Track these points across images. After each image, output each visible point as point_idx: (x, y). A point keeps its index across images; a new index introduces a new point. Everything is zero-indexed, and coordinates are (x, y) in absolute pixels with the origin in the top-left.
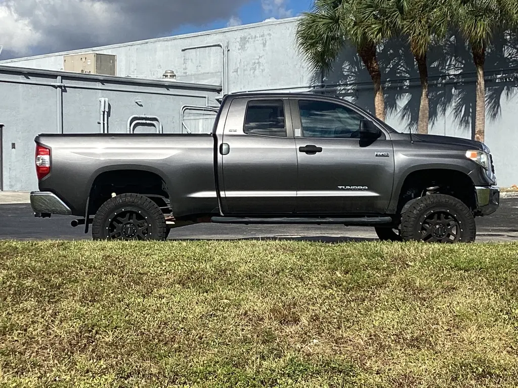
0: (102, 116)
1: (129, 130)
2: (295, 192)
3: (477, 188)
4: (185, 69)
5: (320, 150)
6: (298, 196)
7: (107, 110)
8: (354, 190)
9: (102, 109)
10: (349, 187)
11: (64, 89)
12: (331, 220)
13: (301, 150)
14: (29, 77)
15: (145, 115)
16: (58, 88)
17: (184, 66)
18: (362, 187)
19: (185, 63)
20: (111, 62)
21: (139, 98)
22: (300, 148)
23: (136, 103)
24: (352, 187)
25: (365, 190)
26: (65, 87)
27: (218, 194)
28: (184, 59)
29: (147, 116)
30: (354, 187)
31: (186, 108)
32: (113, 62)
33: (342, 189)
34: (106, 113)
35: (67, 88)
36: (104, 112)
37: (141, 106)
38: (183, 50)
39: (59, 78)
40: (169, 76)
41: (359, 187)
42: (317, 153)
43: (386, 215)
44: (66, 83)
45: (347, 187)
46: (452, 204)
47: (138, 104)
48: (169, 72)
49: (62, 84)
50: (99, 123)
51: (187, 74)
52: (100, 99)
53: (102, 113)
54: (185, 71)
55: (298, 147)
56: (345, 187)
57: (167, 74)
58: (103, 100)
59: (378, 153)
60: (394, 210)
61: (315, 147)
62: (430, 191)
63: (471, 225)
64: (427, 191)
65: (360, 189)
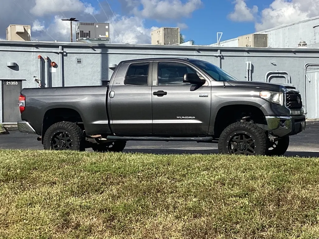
0: (247, 73)
1: (266, 81)
2: (151, 121)
3: (266, 117)
4: (315, 39)
5: (166, 93)
6: (153, 123)
7: (250, 69)
8: (187, 119)
9: (247, 69)
10: (184, 117)
11: (222, 58)
12: (172, 138)
13: (155, 94)
14: (200, 52)
15: (278, 71)
16: (218, 57)
17: (314, 38)
18: (191, 117)
19: (315, 36)
20: (265, 38)
21: (274, 61)
22: (154, 92)
23: (272, 63)
24: (185, 117)
25: (193, 119)
26: (223, 56)
27: (109, 122)
28: (314, 33)
29: (279, 72)
30: (187, 117)
31: (308, 65)
32: (265, 39)
33: (179, 119)
34: (250, 71)
35: (224, 57)
36: (249, 70)
37: (275, 65)
38: (314, 27)
39: (219, 51)
40: (302, 45)
41: (189, 117)
42: (164, 96)
43: (208, 136)
44: (224, 54)
45: (182, 117)
46: (247, 128)
47: (273, 64)
48: (302, 42)
49: (221, 55)
50: (246, 77)
51: (316, 42)
52: (246, 62)
53: (247, 71)
54: (315, 41)
55: (153, 92)
56: (181, 117)
57: (301, 44)
58: (248, 63)
59: (201, 95)
60: (212, 132)
61: (163, 91)
62: (244, 119)
63: (261, 143)
64: (242, 119)
65: (190, 119)
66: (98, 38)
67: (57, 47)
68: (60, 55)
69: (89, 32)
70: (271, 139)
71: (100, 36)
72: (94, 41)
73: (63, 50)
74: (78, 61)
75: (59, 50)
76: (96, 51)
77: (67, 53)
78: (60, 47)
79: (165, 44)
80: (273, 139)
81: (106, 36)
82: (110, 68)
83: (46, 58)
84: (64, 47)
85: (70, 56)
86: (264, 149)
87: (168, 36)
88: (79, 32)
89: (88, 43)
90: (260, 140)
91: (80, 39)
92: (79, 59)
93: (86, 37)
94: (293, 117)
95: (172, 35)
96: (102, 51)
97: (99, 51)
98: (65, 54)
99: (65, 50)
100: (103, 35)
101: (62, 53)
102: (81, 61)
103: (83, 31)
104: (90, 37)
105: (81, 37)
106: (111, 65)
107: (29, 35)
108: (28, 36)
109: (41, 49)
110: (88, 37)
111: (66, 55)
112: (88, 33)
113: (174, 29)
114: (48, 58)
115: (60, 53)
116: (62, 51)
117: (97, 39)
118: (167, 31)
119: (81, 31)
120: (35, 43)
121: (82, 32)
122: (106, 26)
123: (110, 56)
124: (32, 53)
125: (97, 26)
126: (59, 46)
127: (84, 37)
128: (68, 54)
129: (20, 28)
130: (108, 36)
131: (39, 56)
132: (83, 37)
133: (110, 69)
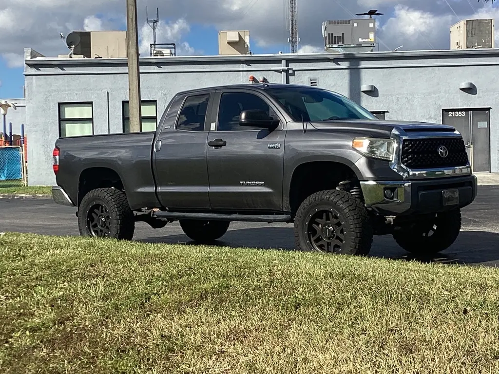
3: (361, 182)
5: (225, 144)
8: (253, 185)
10: (249, 182)
18: (259, 182)
22: (210, 142)
24: (251, 182)
25: (261, 185)
27: (156, 189)
30: (253, 182)
33: (243, 185)
41: (257, 182)
42: (223, 147)
43: (282, 213)
56: (246, 183)
59: (270, 146)
60: (287, 207)
61: (221, 140)
62: (340, 186)
63: (352, 226)
64: (338, 186)
65: (258, 185)
66: (358, 43)
67: (279, 61)
68: (284, 74)
69: (343, 34)
70: (388, 219)
71: (360, 40)
72: (349, 49)
73: (287, 65)
74: (312, 83)
75: (282, 66)
76: (340, 65)
77: (294, 71)
78: (284, 62)
79: (467, 48)
80: (392, 219)
81: (369, 40)
82: (363, 92)
83: (261, 79)
84: (288, 61)
85: (299, 75)
86: (357, 237)
87: (474, 33)
88: (326, 36)
89: (339, 52)
90: (351, 222)
91: (328, 46)
92: (314, 80)
93: (338, 43)
94: (413, 182)
95: (481, 31)
96: (351, 64)
97: (345, 65)
98: (291, 72)
99: (291, 66)
100: (366, 39)
101: (287, 71)
102: (316, 83)
103: (332, 34)
104: (343, 43)
105: (329, 43)
106: (364, 87)
107: (248, 46)
108: (246, 47)
109: (254, 67)
110: (340, 43)
111: (293, 74)
112: (340, 37)
113: (485, 21)
114: (264, 79)
115: (283, 70)
116: (286, 68)
117: (356, 46)
118: (473, 25)
119: (329, 34)
120: (245, 58)
121: (331, 36)
122: (370, 24)
123: (363, 72)
124: (241, 73)
125: (355, 25)
126: (281, 60)
127: (335, 43)
128: (296, 72)
129: (233, 36)
130: (373, 40)
131: (251, 78)
132: (332, 43)
133: (363, 94)
